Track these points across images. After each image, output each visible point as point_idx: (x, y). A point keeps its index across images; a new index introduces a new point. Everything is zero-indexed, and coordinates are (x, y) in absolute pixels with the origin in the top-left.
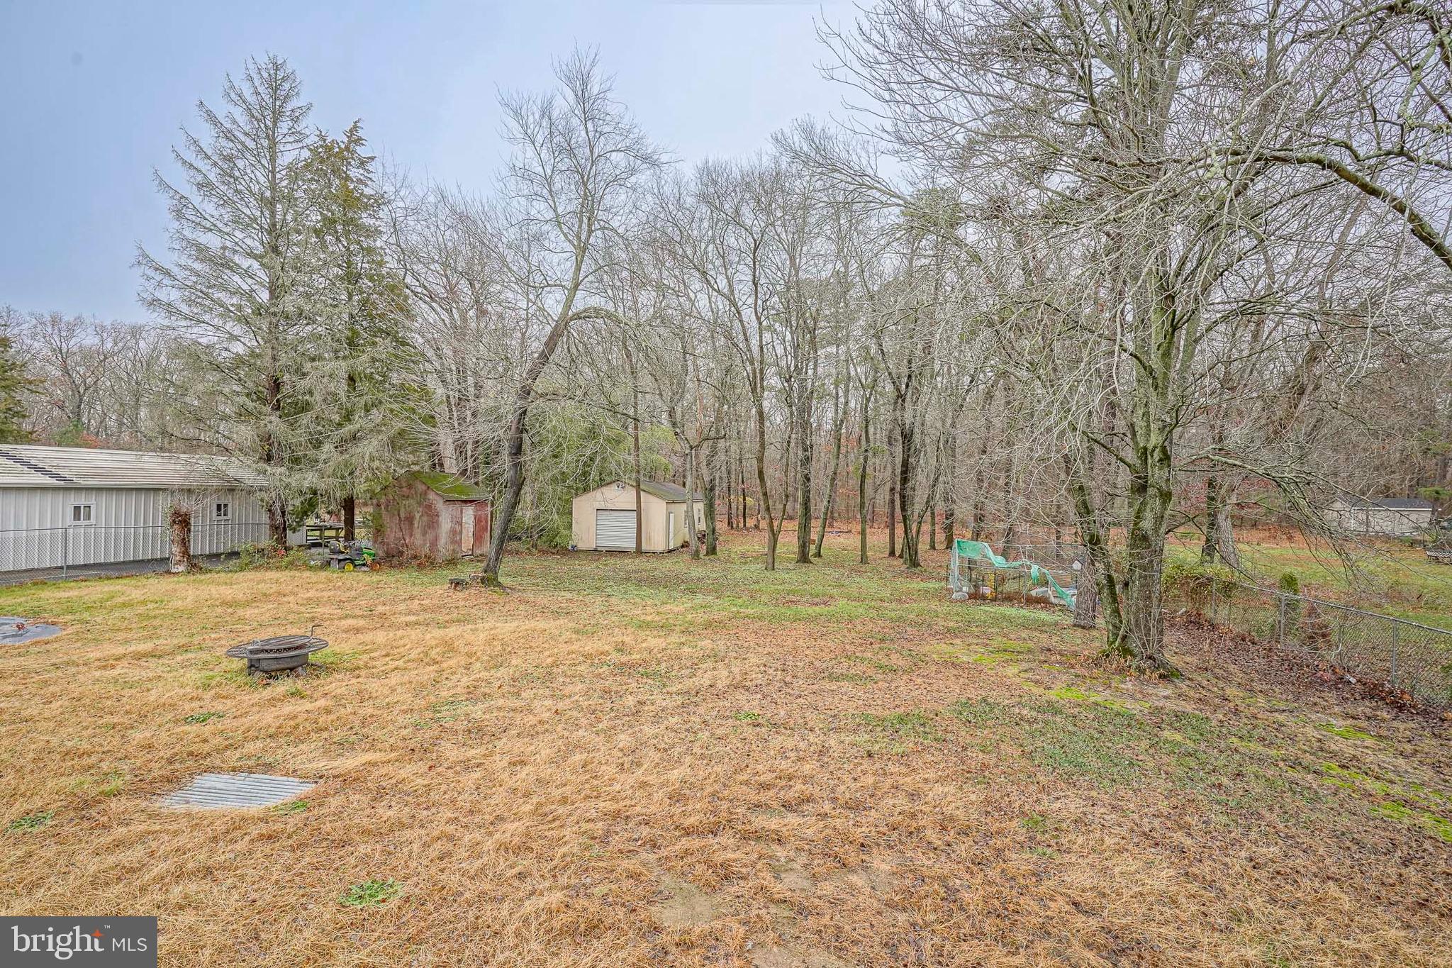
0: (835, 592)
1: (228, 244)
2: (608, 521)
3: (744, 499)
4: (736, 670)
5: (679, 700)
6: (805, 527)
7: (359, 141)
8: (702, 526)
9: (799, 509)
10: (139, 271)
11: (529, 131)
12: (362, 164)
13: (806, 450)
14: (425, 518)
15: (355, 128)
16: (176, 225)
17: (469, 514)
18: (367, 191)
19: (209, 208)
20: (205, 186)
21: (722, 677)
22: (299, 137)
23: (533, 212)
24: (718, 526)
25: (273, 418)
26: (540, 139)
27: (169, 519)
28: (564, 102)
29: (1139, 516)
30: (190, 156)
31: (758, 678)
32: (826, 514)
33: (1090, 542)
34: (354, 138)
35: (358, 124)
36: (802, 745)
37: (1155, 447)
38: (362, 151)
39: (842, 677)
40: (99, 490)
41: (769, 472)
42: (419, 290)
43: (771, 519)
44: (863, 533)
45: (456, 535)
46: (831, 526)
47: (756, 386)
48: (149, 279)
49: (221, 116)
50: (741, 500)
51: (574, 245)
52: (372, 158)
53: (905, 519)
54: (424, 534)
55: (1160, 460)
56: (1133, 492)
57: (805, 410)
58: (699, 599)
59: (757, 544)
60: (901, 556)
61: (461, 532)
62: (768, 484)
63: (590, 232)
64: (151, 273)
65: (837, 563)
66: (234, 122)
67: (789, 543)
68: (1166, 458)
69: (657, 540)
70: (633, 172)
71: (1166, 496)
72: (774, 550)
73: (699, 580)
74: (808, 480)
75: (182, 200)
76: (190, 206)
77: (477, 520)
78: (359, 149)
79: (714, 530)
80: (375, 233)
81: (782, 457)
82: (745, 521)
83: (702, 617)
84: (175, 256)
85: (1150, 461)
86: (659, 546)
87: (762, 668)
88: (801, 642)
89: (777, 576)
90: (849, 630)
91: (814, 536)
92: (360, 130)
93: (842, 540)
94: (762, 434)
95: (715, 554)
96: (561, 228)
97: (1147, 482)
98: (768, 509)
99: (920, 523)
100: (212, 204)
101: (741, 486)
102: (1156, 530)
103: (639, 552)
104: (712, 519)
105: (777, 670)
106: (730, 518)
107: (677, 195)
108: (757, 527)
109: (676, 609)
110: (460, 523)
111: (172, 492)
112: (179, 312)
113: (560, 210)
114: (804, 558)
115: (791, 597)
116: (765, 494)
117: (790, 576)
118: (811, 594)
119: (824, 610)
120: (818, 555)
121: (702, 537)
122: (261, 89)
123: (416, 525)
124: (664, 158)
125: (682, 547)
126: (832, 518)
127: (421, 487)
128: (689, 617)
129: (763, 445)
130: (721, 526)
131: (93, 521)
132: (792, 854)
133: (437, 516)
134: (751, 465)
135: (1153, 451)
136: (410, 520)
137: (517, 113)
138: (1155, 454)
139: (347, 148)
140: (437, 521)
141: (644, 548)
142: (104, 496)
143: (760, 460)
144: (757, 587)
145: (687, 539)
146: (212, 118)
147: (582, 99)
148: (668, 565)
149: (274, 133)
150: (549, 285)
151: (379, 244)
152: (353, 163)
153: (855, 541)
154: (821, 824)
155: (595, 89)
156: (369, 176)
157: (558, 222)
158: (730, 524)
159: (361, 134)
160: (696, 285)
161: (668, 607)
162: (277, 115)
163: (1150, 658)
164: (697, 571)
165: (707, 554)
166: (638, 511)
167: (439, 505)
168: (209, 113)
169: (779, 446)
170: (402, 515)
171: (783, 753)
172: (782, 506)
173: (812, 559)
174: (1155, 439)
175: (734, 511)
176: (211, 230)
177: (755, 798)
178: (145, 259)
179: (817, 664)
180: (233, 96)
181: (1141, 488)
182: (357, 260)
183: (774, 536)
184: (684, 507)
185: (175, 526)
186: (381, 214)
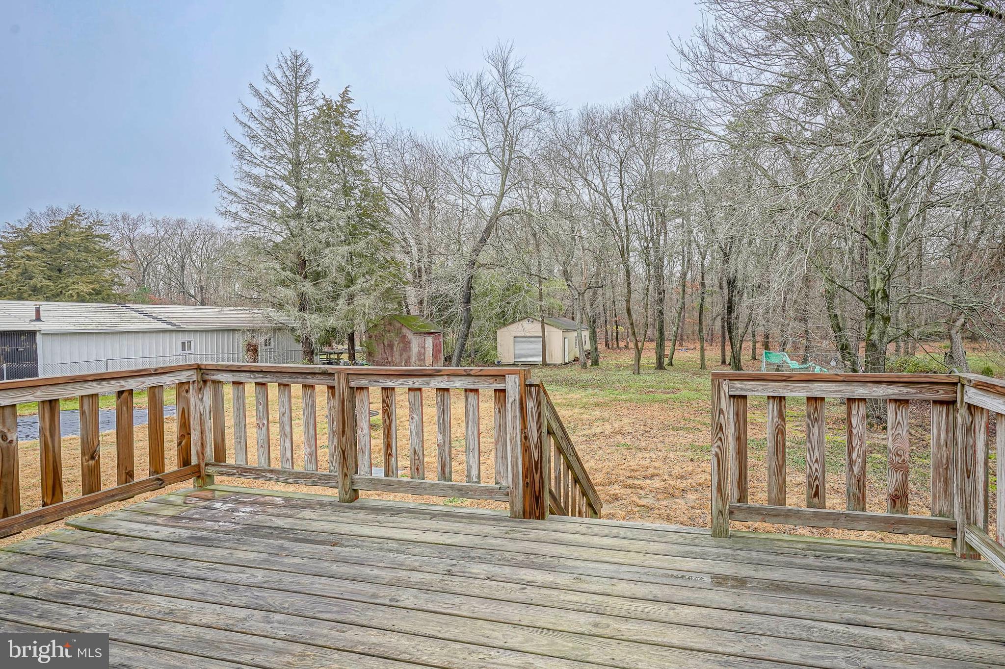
0: (681, 386)
1: (270, 174)
2: (522, 344)
3: (617, 328)
4: (616, 425)
5: (584, 439)
6: (661, 346)
7: (349, 100)
8: (588, 347)
9: (657, 334)
10: (217, 194)
11: (468, 97)
12: (352, 115)
13: (660, 294)
14: (401, 345)
15: (346, 91)
16: (238, 163)
17: (429, 341)
18: (355, 133)
19: (257, 151)
20: (254, 138)
21: (608, 429)
22: (312, 102)
23: (473, 149)
24: (599, 347)
25: (305, 284)
26: (475, 102)
27: (245, 349)
28: (491, 76)
29: (870, 333)
30: (245, 119)
31: (628, 429)
32: (676, 337)
33: (842, 349)
34: (345, 98)
35: (348, 89)
36: (654, 456)
37: (879, 290)
38: (351, 107)
39: (681, 429)
40: (195, 331)
41: (634, 308)
42: (391, 196)
43: (637, 341)
44: (703, 350)
45: (421, 356)
46: (681, 345)
47: (624, 253)
48: (224, 198)
49: (262, 91)
50: (615, 328)
51: (500, 168)
52: (358, 111)
53: (731, 338)
54: (401, 355)
55: (882, 298)
56: (867, 318)
57: (659, 268)
58: (590, 391)
59: (628, 358)
60: (730, 364)
61: (425, 353)
62: (634, 317)
63: (511, 159)
64: (225, 195)
65: (684, 369)
66: (270, 94)
67: (649, 357)
68: (886, 296)
69: (556, 356)
70: (538, 120)
71: (886, 320)
72: (639, 361)
73: (588, 381)
74: (662, 314)
75: (242, 148)
76: (247, 151)
77: (435, 346)
78: (349, 106)
79: (596, 349)
80: (361, 160)
81: (643, 299)
82: (618, 343)
83: (592, 400)
84: (238, 183)
85: (876, 299)
86: (559, 361)
87: (632, 425)
88: (656, 413)
89: (641, 378)
90: (688, 407)
91: (667, 351)
92: (350, 93)
93: (688, 354)
94: (629, 284)
95: (598, 365)
96: (491, 157)
97: (874, 311)
98: (634, 334)
99: (742, 341)
100: (259, 148)
101: (614, 319)
102: (881, 340)
103: (545, 364)
104: (595, 342)
105: (640, 425)
106: (606, 342)
107: (566, 129)
108: (626, 347)
109: (575, 397)
110: (424, 348)
111: (244, 332)
112: (242, 219)
113: (490, 146)
114: (660, 366)
115: (650, 390)
116: (632, 324)
117: (650, 378)
118: (664, 388)
119: (672, 396)
120: (671, 364)
121: (588, 354)
122: (287, 73)
123: (395, 350)
124: (558, 109)
125: (574, 361)
126: (682, 339)
127: (398, 325)
128: (584, 400)
129: (629, 292)
130: (601, 347)
131: (193, 351)
132: (648, 493)
133: (409, 343)
134: (621, 305)
135: (878, 292)
136: (391, 346)
137: (460, 85)
138: (879, 294)
139: (341, 106)
140: (409, 347)
141: (548, 362)
142: (198, 334)
143: (628, 301)
144: (627, 384)
145: (578, 355)
146: (257, 93)
147: (503, 75)
148: (565, 373)
149: (296, 100)
150: (484, 195)
151: (365, 167)
152: (346, 115)
153: (697, 355)
154: (662, 483)
155: (511, 66)
156: (356, 122)
157: (489, 153)
158: (607, 345)
159: (350, 95)
160: (579, 184)
161: (570, 395)
162: (298, 89)
163: (878, 418)
164: (586, 376)
165: (592, 365)
166: (543, 337)
167: (410, 336)
168: (257, 91)
169: (640, 291)
170: (386, 343)
171: (644, 459)
172: (644, 332)
173: (666, 367)
174: (879, 285)
175: (609, 336)
176: (259, 165)
177: (629, 475)
178: (221, 187)
179: (666, 423)
180: (270, 78)
181: (871, 315)
182: (351, 179)
183: (639, 352)
184: (575, 334)
185: (249, 353)
186: (365, 147)
